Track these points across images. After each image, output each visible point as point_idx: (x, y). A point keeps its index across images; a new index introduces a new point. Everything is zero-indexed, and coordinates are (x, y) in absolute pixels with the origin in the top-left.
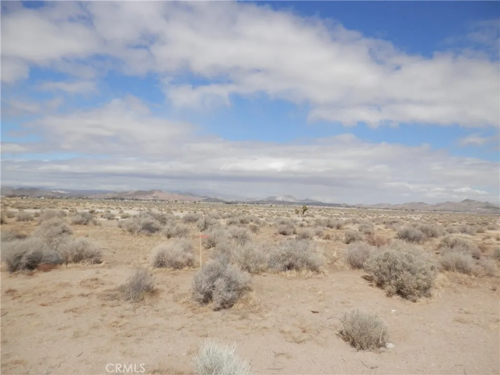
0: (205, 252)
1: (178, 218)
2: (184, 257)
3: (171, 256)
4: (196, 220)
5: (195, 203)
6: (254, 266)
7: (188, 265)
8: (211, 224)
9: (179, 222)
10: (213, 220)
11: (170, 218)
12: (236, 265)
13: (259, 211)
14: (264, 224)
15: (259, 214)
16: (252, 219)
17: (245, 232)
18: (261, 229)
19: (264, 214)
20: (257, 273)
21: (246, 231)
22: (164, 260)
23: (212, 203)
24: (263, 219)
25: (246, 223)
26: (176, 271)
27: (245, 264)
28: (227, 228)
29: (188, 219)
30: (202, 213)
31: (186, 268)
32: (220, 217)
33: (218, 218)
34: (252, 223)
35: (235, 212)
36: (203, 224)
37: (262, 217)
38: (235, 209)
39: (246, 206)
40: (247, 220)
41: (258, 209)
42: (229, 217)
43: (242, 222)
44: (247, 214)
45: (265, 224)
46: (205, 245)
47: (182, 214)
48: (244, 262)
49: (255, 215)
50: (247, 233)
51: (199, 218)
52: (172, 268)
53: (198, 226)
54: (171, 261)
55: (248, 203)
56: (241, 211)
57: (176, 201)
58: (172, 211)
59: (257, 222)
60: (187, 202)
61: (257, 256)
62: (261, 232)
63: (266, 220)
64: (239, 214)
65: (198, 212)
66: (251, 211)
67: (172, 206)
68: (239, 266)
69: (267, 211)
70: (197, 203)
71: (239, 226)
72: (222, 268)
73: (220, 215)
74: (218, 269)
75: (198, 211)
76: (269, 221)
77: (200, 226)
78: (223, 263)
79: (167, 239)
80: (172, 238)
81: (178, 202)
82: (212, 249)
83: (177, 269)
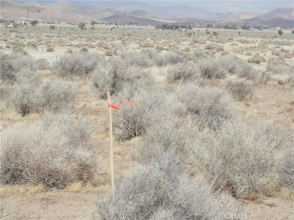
0: (118, 149)
1: (43, 65)
2: (69, 158)
3: (37, 157)
4: (88, 71)
5: (82, 26)
6: (244, 180)
7: (81, 179)
8: (129, 80)
9: (47, 75)
10: (134, 71)
11: (25, 64)
12: (200, 178)
13: (249, 45)
14: (265, 80)
15: (249, 54)
16: (234, 68)
17: (216, 100)
18: (258, 93)
19: (261, 54)
20: (253, 199)
21: (219, 96)
22: (20, 167)
23: (126, 26)
24: (262, 67)
25: (218, 77)
26: (50, 193)
27: (223, 175)
28: (171, 90)
29: (68, 66)
30: (101, 52)
31: (77, 186)
32: (150, 61)
33: (145, 65)
34: (233, 78)
35: (187, 50)
36: (109, 78)
37: (258, 62)
38: (186, 43)
39: (215, 34)
40: (221, 69)
41: (247, 42)
42: (173, 61)
43: (207, 73)
44: (218, 55)
45: (268, 79)
46: (119, 132)
47: (50, 54)
48: (221, 171)
49: (239, 56)
50: (222, 100)
51: (95, 64)
52: (41, 186)
53: (96, 85)
54: (39, 168)
55: (218, 27)
56: (202, 47)
57: (34, 23)
58: (25, 49)
59: (246, 74)
60: (63, 24)
61: (251, 157)
62: (258, 100)
63: (269, 69)
64: (198, 55)
65: (91, 51)
66: (227, 47)
67: (25, 35)
68: (209, 182)
69: (271, 46)
70: (88, 26)
71: (202, 85)
72: (166, 185)
73: (151, 57)
74: (158, 187)
75: (93, 47)
76: (275, 72)
77: (100, 85)
78: (168, 172)
79: (20, 116)
80: (33, 115)
81: (40, 24)
82: (135, 140)
83: (54, 189)
